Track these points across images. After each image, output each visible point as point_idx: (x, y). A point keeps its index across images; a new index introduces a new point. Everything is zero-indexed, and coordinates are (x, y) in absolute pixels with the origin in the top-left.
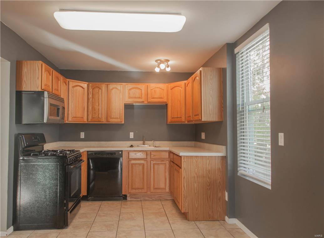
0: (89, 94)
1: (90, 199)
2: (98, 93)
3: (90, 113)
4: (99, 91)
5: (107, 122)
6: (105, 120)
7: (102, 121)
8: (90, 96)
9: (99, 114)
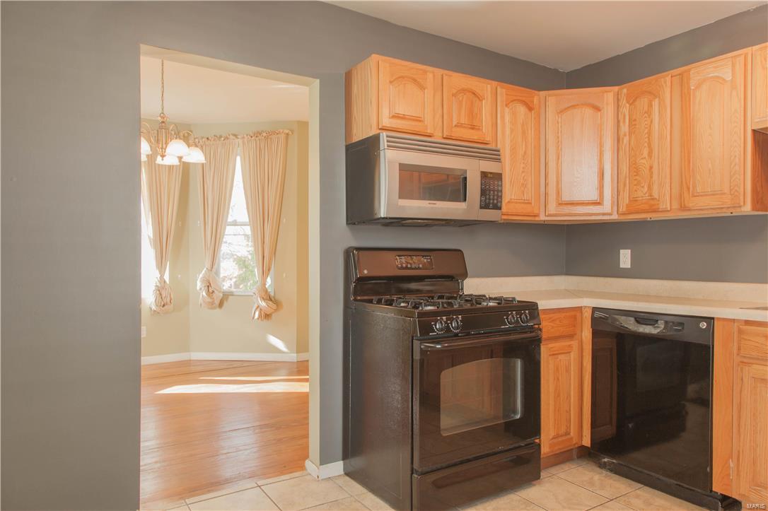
0: (621, 124)
1: (605, 462)
2: (649, 113)
3: (625, 185)
4: (650, 105)
5: (684, 210)
6: (676, 205)
7: (662, 207)
8: (625, 128)
9: (650, 188)
